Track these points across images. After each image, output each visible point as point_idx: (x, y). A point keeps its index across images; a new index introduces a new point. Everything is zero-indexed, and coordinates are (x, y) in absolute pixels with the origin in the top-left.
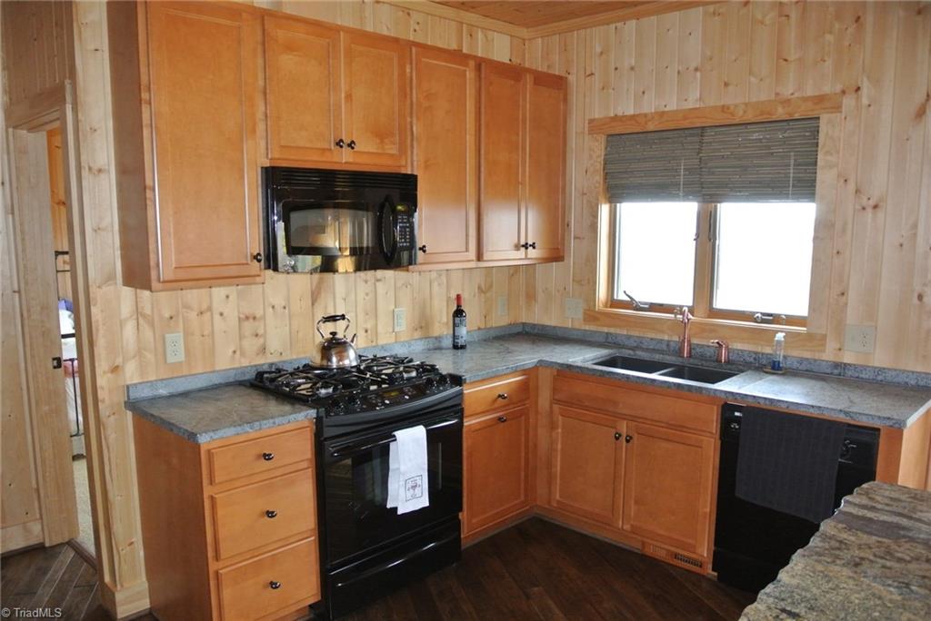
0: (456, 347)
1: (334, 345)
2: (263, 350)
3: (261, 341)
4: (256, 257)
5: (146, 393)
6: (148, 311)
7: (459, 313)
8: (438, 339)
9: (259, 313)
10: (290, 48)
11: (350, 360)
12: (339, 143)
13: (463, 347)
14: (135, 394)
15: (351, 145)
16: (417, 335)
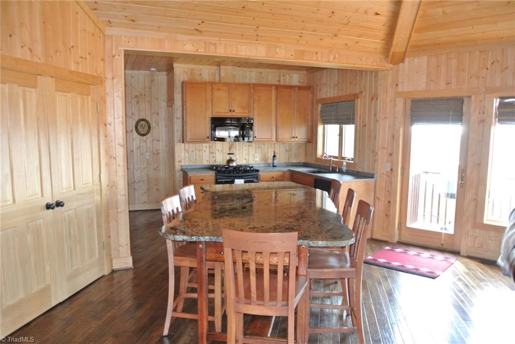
0: (273, 166)
1: (230, 161)
2: (215, 161)
3: (215, 159)
4: (208, 137)
5: (185, 167)
6: (187, 149)
7: (274, 156)
8: (269, 164)
9: (214, 152)
10: (219, 89)
11: (234, 164)
12: (230, 111)
13: (276, 166)
14: (183, 167)
15: (234, 111)
16: (263, 162)
